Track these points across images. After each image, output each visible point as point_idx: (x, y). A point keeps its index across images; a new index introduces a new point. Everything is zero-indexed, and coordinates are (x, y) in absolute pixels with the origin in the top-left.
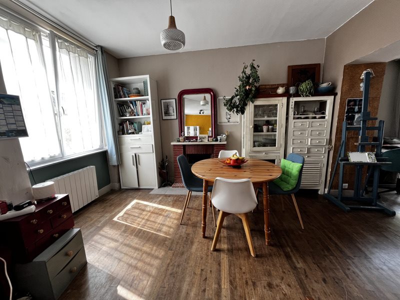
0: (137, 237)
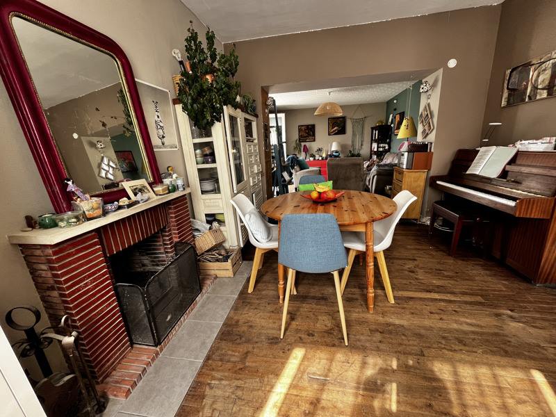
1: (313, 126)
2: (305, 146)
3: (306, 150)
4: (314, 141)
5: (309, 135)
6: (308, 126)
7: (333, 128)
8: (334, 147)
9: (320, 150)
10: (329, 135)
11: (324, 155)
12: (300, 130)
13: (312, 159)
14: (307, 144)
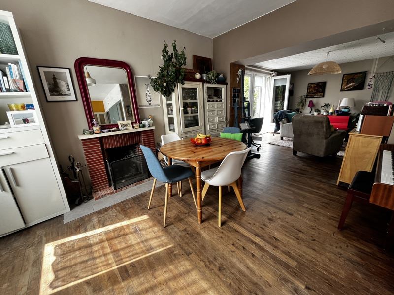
0: (130, 278)
1: (324, 84)
2: (311, 102)
3: (312, 105)
4: (323, 96)
5: (318, 91)
6: (318, 84)
7: (347, 84)
8: (344, 103)
9: (327, 105)
10: (342, 91)
11: (331, 111)
12: (309, 87)
13: (316, 114)
14: (314, 100)
